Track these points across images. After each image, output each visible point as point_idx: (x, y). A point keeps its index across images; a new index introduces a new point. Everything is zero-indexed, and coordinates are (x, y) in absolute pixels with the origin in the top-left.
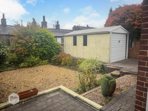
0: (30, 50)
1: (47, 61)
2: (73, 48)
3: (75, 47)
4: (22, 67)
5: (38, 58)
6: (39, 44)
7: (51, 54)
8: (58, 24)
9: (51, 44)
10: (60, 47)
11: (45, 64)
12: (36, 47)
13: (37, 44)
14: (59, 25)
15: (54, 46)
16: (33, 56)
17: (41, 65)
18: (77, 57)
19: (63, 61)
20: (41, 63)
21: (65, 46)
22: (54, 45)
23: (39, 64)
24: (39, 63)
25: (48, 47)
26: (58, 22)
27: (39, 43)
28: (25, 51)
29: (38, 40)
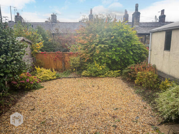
0: (93, 54)
1: (118, 73)
2: (164, 55)
3: (166, 52)
4: (84, 76)
5: (103, 67)
6: (105, 46)
7: (126, 61)
8: (164, 14)
9: (127, 46)
10: (144, 52)
11: (114, 76)
12: (100, 50)
13: (103, 46)
14: (165, 16)
15: (132, 50)
16: (97, 63)
17: (108, 76)
18: (168, 74)
19: (138, 78)
20: (108, 74)
21: (151, 50)
22: (133, 47)
23: (105, 76)
24: (105, 73)
25: (121, 51)
26: (163, 11)
27: (106, 44)
28: (87, 55)
29: (106, 40)
